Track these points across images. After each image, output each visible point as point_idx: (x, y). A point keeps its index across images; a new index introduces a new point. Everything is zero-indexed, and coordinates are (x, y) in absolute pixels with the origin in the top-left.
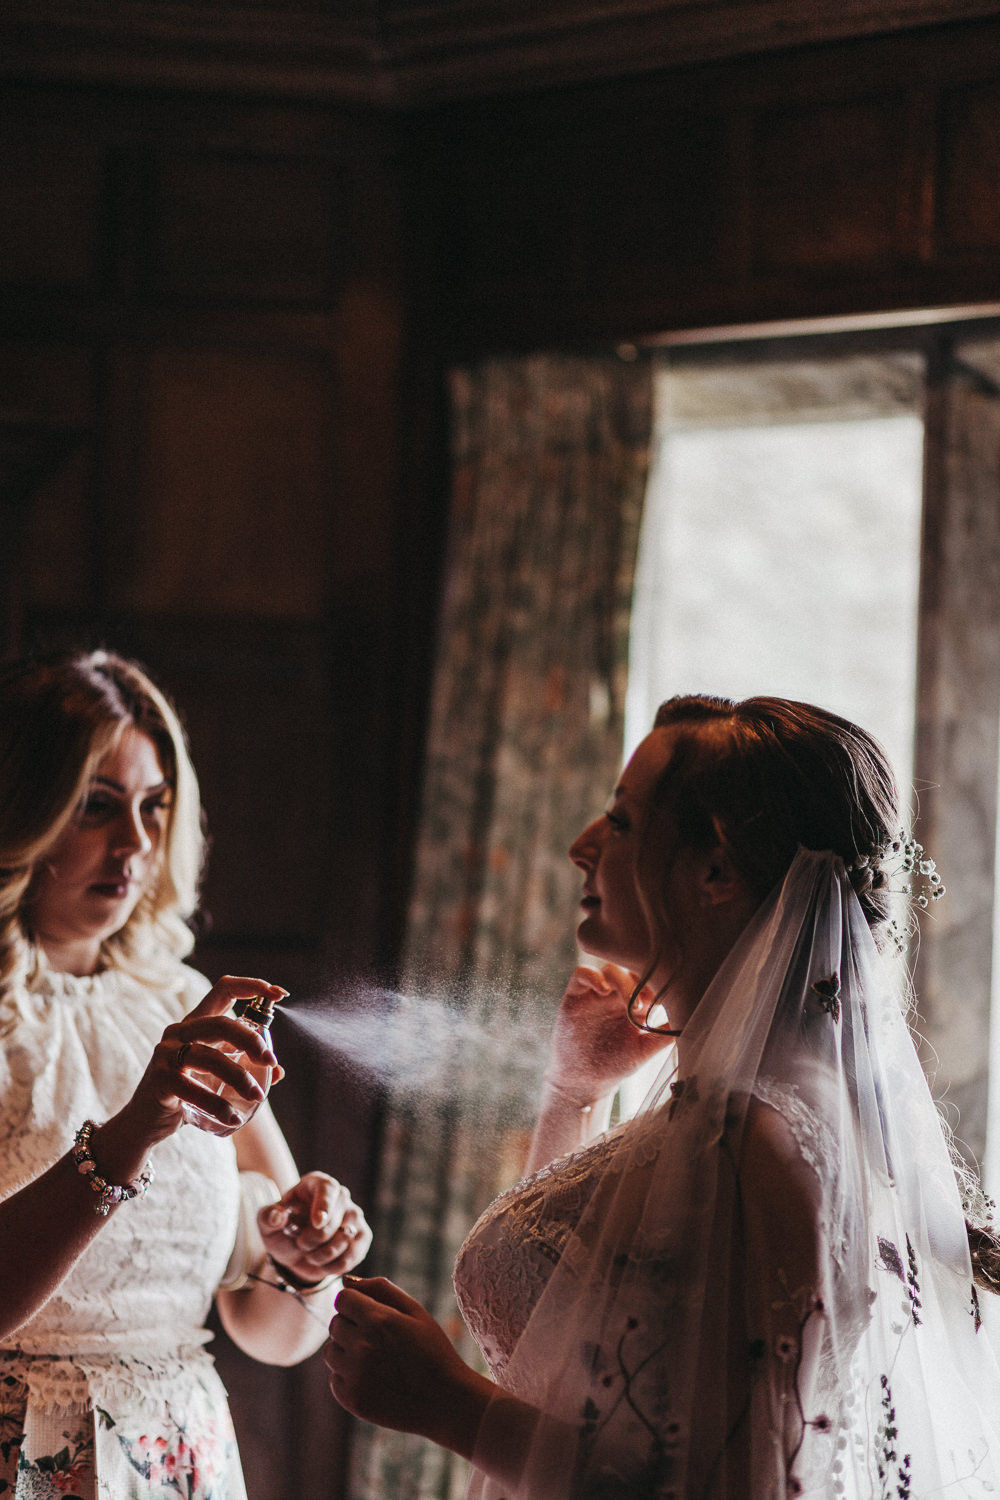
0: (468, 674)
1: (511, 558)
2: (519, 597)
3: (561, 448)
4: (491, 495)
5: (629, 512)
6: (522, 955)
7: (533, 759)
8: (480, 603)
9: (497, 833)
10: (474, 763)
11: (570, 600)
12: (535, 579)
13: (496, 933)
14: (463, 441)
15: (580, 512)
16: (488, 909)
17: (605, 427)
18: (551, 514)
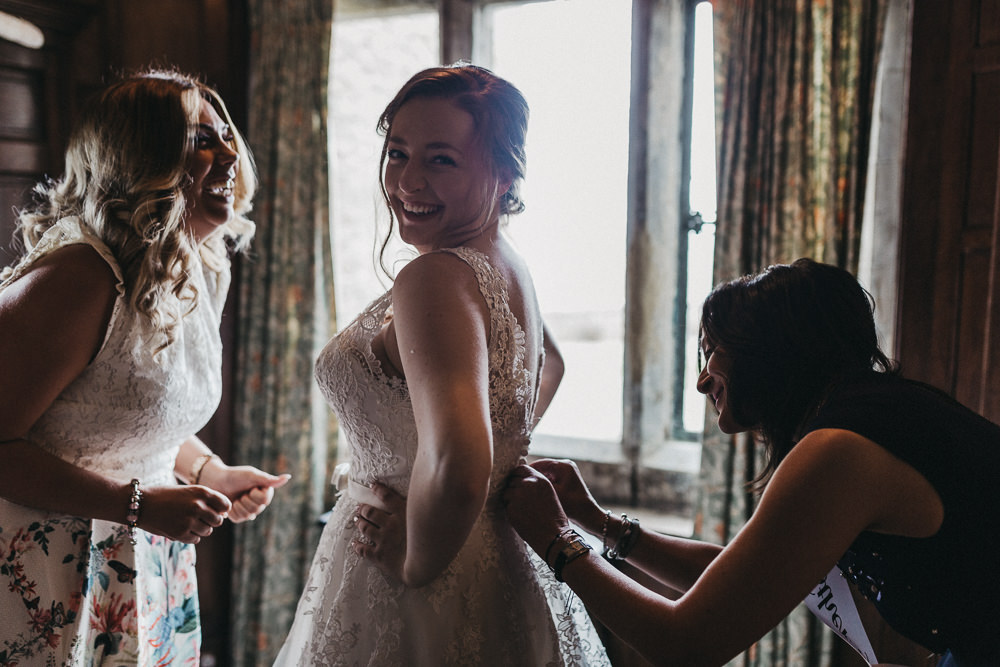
0: (263, 112)
1: (278, 66)
2: (281, 81)
3: (295, 21)
4: (267, 42)
5: (324, 47)
6: (292, 220)
7: (292, 144)
8: (264, 85)
9: (280, 173)
10: (268, 147)
11: (303, 82)
12: (287, 73)
13: (282, 212)
14: (254, 20)
15: (306, 47)
16: (278, 203)
17: (313, 12)
18: (293, 49)
